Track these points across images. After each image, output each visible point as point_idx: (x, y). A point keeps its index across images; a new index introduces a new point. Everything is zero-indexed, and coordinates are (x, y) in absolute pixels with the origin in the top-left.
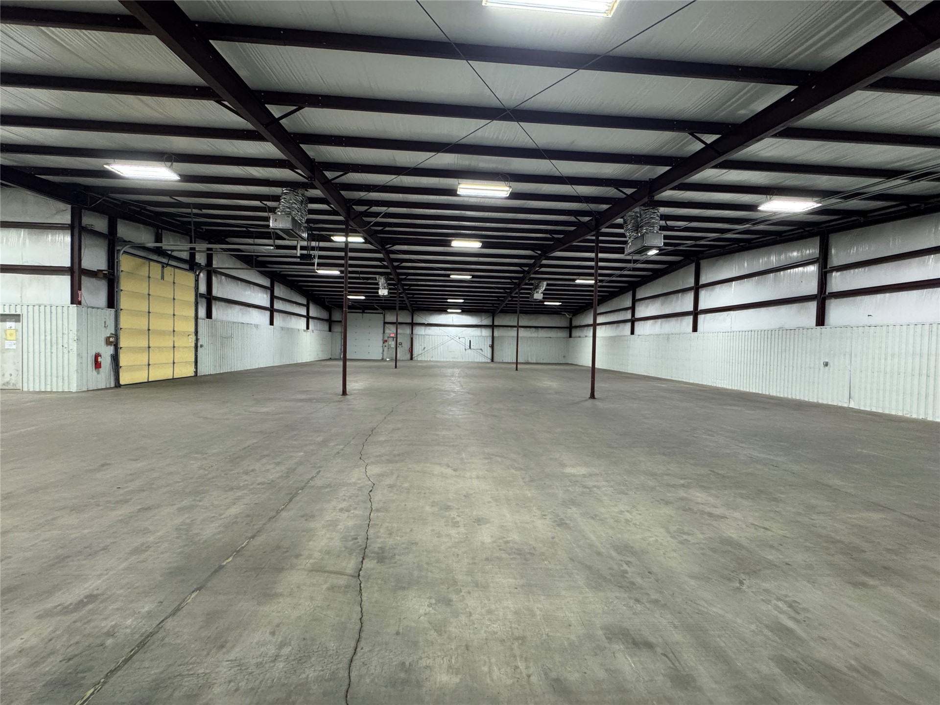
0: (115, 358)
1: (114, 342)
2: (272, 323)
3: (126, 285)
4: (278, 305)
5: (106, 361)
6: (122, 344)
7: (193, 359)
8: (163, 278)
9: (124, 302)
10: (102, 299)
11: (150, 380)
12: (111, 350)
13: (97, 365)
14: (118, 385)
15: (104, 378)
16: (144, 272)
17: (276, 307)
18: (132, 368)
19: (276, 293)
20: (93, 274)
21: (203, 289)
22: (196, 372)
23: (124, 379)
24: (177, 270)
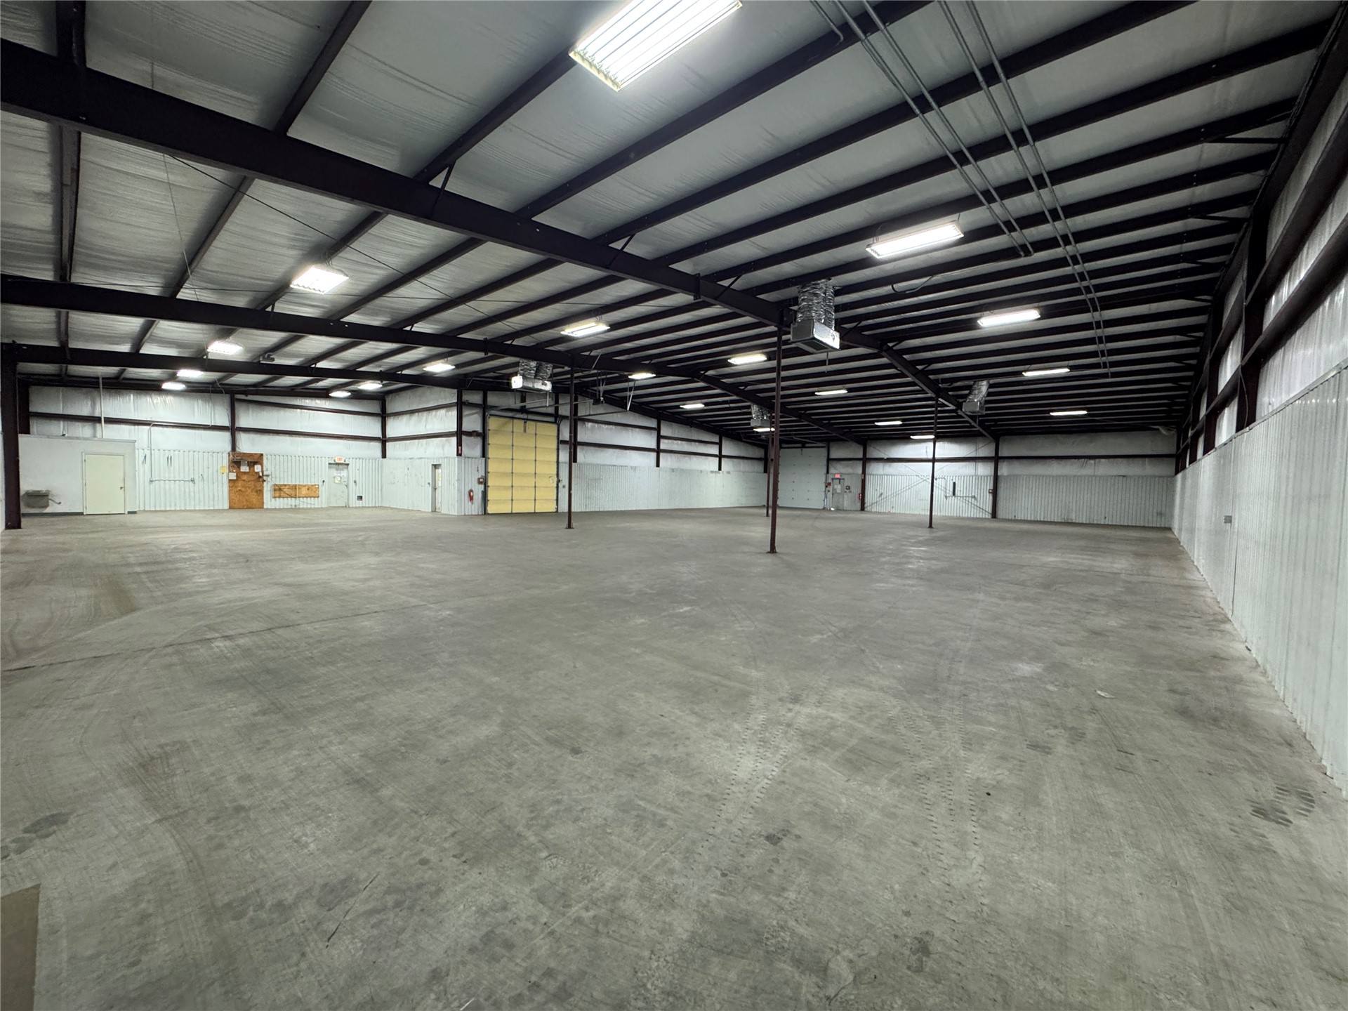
0: (485, 494)
1: (484, 482)
2: (658, 465)
3: (492, 440)
4: (665, 445)
5: (478, 496)
6: (490, 483)
7: (555, 498)
8: (525, 431)
9: (491, 452)
10: (478, 451)
11: (514, 512)
12: (482, 487)
13: (471, 498)
14: (485, 513)
15: (475, 508)
16: (510, 427)
17: (662, 447)
18: (497, 501)
19: (662, 433)
20: (470, 434)
21: (566, 435)
22: (557, 509)
23: (490, 509)
24: (538, 424)
